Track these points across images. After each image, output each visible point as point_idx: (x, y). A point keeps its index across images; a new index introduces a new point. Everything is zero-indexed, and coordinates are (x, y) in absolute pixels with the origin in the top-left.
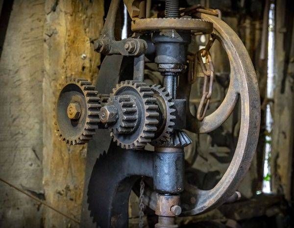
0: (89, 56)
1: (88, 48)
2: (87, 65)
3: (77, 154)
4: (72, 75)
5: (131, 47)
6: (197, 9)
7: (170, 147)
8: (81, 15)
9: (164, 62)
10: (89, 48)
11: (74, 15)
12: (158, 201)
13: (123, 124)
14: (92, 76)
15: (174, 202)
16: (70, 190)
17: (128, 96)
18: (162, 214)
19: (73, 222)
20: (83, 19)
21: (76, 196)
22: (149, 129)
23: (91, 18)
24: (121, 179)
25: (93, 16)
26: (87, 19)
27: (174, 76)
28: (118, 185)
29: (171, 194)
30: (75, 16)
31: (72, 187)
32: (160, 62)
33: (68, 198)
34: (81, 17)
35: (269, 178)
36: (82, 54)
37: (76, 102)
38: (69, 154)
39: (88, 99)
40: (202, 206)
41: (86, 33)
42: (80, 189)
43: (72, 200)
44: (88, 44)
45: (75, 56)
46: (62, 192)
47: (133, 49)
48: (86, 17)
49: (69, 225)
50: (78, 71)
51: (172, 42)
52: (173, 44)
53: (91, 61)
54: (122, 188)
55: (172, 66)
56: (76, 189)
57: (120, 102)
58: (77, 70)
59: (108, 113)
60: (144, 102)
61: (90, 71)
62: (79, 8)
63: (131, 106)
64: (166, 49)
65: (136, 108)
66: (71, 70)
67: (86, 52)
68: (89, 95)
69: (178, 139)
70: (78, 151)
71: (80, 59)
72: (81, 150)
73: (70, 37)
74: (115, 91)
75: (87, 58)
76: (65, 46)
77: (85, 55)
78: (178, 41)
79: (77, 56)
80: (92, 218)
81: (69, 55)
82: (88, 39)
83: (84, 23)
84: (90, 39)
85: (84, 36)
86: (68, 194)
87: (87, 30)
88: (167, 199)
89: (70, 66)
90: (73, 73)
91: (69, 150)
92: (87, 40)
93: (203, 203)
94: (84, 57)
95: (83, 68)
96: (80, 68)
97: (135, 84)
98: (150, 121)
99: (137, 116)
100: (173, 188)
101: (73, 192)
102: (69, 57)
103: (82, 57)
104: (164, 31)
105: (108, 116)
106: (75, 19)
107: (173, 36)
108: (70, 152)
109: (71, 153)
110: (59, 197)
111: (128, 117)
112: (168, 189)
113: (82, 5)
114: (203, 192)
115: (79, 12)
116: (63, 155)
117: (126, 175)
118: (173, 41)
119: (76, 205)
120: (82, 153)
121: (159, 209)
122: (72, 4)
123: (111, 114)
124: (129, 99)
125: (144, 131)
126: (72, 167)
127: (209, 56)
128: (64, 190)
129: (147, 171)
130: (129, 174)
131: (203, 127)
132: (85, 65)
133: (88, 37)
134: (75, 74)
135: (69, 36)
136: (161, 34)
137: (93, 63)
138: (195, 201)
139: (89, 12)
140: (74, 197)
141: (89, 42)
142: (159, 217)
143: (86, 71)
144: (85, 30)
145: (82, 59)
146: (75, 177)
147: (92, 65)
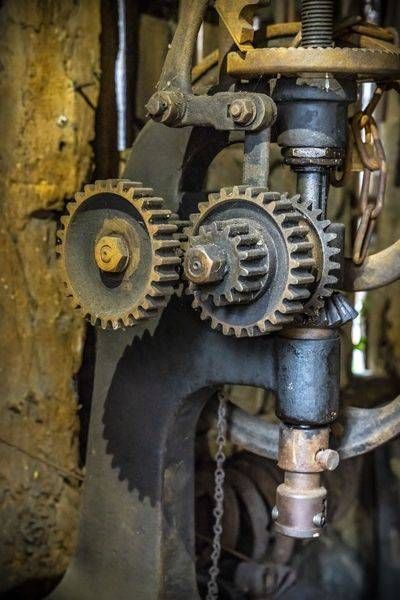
0: (72, 119)
1: (70, 103)
2: (70, 139)
3: (49, 326)
4: (38, 160)
5: (246, 112)
6: (355, 28)
7: (317, 328)
8: (56, 31)
9: (304, 143)
10: (73, 102)
11: (43, 30)
12: (289, 441)
13: (241, 287)
14: (79, 162)
15: (321, 442)
16: (36, 403)
17: (243, 222)
18: (297, 469)
19: (44, 467)
20: (60, 39)
21: (48, 415)
22: (296, 295)
23: (77, 36)
24: (190, 391)
25: (80, 33)
26: (69, 40)
27: (321, 174)
28: (182, 404)
29: (314, 426)
30: (45, 33)
31: (39, 395)
32: (294, 143)
33: (33, 419)
34: (57, 35)
35: (362, 346)
36: (57, 116)
37: (113, 233)
38: (32, 327)
39: (154, 228)
40: (363, 442)
41: (66, 69)
42: (57, 399)
43: (39, 421)
44: (70, 94)
45: (44, 121)
46: (20, 408)
47: (249, 116)
48: (67, 36)
49: (36, 474)
50: (51, 151)
51: (324, 100)
52: (325, 104)
53: (76, 129)
54: (186, 409)
55: (323, 152)
56: (49, 398)
57: (232, 235)
58: (47, 149)
59: (210, 262)
60: (286, 237)
61: (75, 152)
62: (52, 15)
63: (252, 244)
64: (309, 116)
65: (265, 249)
66: (35, 149)
67: (66, 111)
68: (156, 219)
69: (335, 311)
70: (52, 321)
71: (54, 126)
72: (58, 319)
73: (35, 80)
74: (204, 208)
75: (69, 124)
76: (23, 98)
77: (64, 119)
78: (337, 98)
79: (48, 120)
80: (118, 470)
81: (33, 118)
82: (71, 83)
83: (62, 49)
84: (75, 83)
85: (63, 77)
86: (32, 411)
87: (69, 63)
88: (309, 437)
89: (34, 140)
90: (41, 157)
91: (33, 320)
92: (69, 86)
93: (361, 435)
94: (63, 122)
95: (62, 145)
96: (56, 146)
97: (249, 190)
98: (300, 278)
99: (267, 267)
100: (322, 413)
101: (42, 406)
102: (31, 122)
103: (59, 121)
104: (306, 75)
105: (209, 270)
106: (45, 40)
107: (327, 86)
108: (35, 323)
109: (38, 324)
110: (12, 417)
111: (251, 269)
112: (312, 416)
113: (59, 9)
114: (362, 413)
115: (52, 23)
116: (20, 331)
117: (202, 382)
118: (327, 97)
119: (48, 433)
120: (59, 324)
121: (289, 457)
122: (38, 6)
123: (216, 265)
124: (247, 228)
125: (286, 301)
126: (40, 354)
127: (372, 127)
128: (24, 401)
129: (258, 375)
130: (210, 381)
131: (363, 277)
132: (64, 140)
133: (71, 79)
134: (45, 160)
135: (32, 76)
136: (299, 82)
137: (80, 133)
138: (342, 430)
139: (72, 24)
140: (43, 416)
141: (72, 89)
142: (286, 474)
143: (68, 151)
144: (65, 62)
145: (59, 126)
146: (44, 374)
147: (79, 139)
